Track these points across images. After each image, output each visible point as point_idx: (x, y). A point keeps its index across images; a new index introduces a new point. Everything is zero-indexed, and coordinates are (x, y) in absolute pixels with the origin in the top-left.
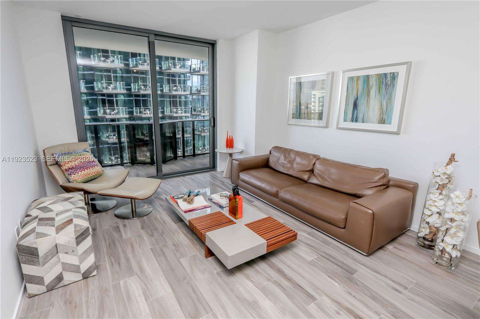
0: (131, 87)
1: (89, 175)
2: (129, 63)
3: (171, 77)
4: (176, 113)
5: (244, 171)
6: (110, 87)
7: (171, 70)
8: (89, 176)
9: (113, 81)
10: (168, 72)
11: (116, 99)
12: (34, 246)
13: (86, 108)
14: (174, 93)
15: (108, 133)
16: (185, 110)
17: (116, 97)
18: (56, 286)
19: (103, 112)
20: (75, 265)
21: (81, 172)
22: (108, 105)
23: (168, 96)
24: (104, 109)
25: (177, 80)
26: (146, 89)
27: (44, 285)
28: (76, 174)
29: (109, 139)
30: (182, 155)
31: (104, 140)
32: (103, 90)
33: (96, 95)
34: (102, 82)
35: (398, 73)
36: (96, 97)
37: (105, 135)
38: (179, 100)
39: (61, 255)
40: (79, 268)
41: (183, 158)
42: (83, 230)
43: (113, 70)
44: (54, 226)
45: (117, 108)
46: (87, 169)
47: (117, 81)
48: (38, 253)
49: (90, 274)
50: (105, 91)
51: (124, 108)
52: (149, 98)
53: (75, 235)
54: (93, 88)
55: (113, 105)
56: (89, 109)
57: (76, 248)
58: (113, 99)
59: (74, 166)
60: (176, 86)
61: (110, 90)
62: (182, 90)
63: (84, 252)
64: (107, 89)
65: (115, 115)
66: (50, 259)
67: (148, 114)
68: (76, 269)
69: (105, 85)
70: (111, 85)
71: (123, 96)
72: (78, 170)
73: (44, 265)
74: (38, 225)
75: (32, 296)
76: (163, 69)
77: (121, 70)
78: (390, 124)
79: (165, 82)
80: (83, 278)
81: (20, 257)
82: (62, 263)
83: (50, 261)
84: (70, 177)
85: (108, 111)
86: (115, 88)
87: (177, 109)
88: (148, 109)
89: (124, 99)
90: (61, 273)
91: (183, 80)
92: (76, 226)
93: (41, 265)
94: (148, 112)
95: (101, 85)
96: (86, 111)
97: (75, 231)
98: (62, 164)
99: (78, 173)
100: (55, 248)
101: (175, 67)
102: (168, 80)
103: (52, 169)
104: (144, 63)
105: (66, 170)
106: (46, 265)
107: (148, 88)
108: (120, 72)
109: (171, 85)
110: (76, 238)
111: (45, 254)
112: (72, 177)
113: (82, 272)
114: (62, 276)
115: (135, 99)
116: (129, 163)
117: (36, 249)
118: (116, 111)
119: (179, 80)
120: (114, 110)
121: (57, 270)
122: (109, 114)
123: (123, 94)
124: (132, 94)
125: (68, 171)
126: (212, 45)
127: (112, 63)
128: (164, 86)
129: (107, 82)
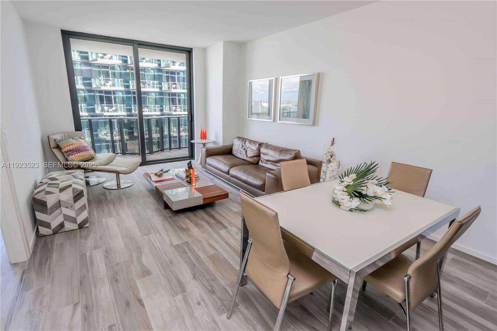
0: (129, 84)
1: (84, 156)
2: (127, 59)
3: (170, 74)
4: (175, 111)
5: (209, 157)
6: (108, 84)
7: (170, 67)
8: (84, 158)
9: (111, 78)
10: (167, 70)
11: (114, 96)
12: (44, 200)
13: (84, 105)
14: (173, 91)
15: (106, 130)
16: (185, 109)
17: (114, 94)
18: (59, 231)
19: (100, 109)
20: (73, 217)
21: (77, 154)
22: (106, 102)
23: (167, 94)
24: (102, 106)
25: (176, 77)
26: (144, 86)
27: (51, 229)
28: (74, 155)
29: (107, 136)
30: (168, 148)
31: (102, 138)
32: (101, 86)
33: (93, 91)
34: (100, 78)
35: (312, 80)
36: (94, 94)
37: (103, 132)
38: (179, 98)
39: (63, 209)
40: (76, 220)
41: (170, 150)
42: (79, 192)
43: (111, 67)
44: (58, 188)
45: (115, 105)
46: (82, 152)
47: (115, 78)
48: (47, 205)
49: (84, 226)
50: (103, 88)
51: (122, 105)
52: (148, 96)
53: (73, 195)
54: (90, 85)
55: (111, 103)
56: (87, 106)
57: (74, 205)
58: (112, 96)
59: (72, 149)
60: (175, 84)
61: (108, 87)
62: (182, 88)
63: (80, 208)
64: (105, 86)
65: (113, 112)
66: (55, 211)
67: (146, 111)
68: (74, 220)
69: (102, 82)
70: (109, 82)
71: (121, 93)
72: (75, 152)
73: (50, 214)
74: (47, 187)
75: (42, 236)
76: (162, 66)
77: (119, 66)
78: (309, 118)
79: (164, 79)
80: (79, 227)
81: (35, 207)
82: (63, 214)
83: (55, 212)
84: (69, 158)
85: (106, 108)
86: (114, 85)
87: (176, 107)
88: (147, 106)
89: (123, 97)
90: (63, 222)
91: (182, 77)
92: (74, 189)
93: (49, 214)
94: (147, 110)
95: (99, 81)
96: (84, 108)
97: (73, 192)
98: (62, 147)
99: (75, 155)
100: (59, 203)
101: (174, 65)
102: (168, 77)
103: (54, 150)
104: (143, 60)
105: (65, 152)
106: (52, 215)
107: (147, 86)
108: (118, 69)
109: (170, 83)
110: (74, 197)
111: (52, 207)
112: (70, 157)
113: (78, 223)
114: (64, 224)
115: (133, 96)
116: (121, 153)
117: (46, 202)
118: (114, 108)
119: (178, 77)
120: (112, 107)
121: (60, 219)
122: (107, 111)
123: (121, 91)
124: (131, 91)
125: (67, 153)
126: (189, 52)
127: (110, 60)
128: (163, 83)
129: (104, 78)
